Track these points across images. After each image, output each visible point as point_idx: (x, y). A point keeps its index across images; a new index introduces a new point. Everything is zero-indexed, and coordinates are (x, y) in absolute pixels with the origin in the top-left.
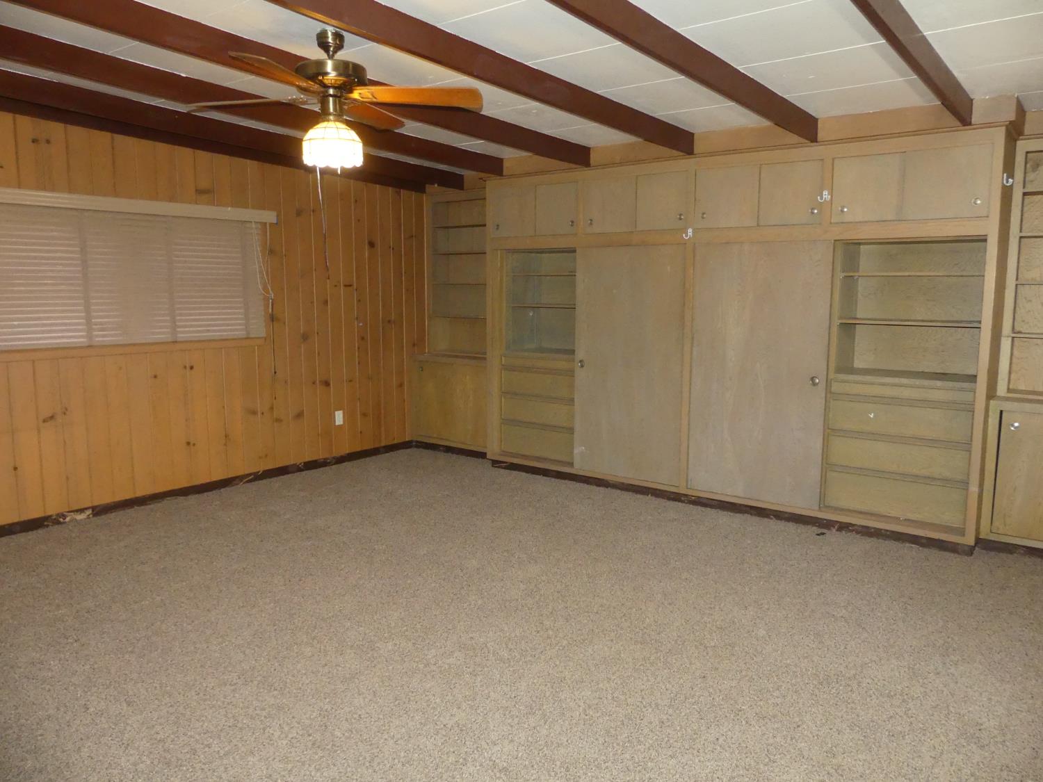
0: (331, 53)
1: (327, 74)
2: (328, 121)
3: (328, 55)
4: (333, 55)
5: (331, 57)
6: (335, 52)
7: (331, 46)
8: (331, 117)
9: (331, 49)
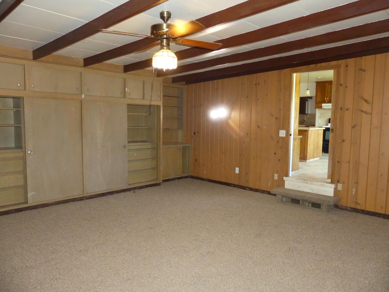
0: (165, 21)
1: (164, 29)
2: (164, 49)
3: (165, 22)
4: (167, 22)
5: (166, 22)
6: (168, 19)
7: (165, 18)
8: (165, 48)
9: (166, 19)
